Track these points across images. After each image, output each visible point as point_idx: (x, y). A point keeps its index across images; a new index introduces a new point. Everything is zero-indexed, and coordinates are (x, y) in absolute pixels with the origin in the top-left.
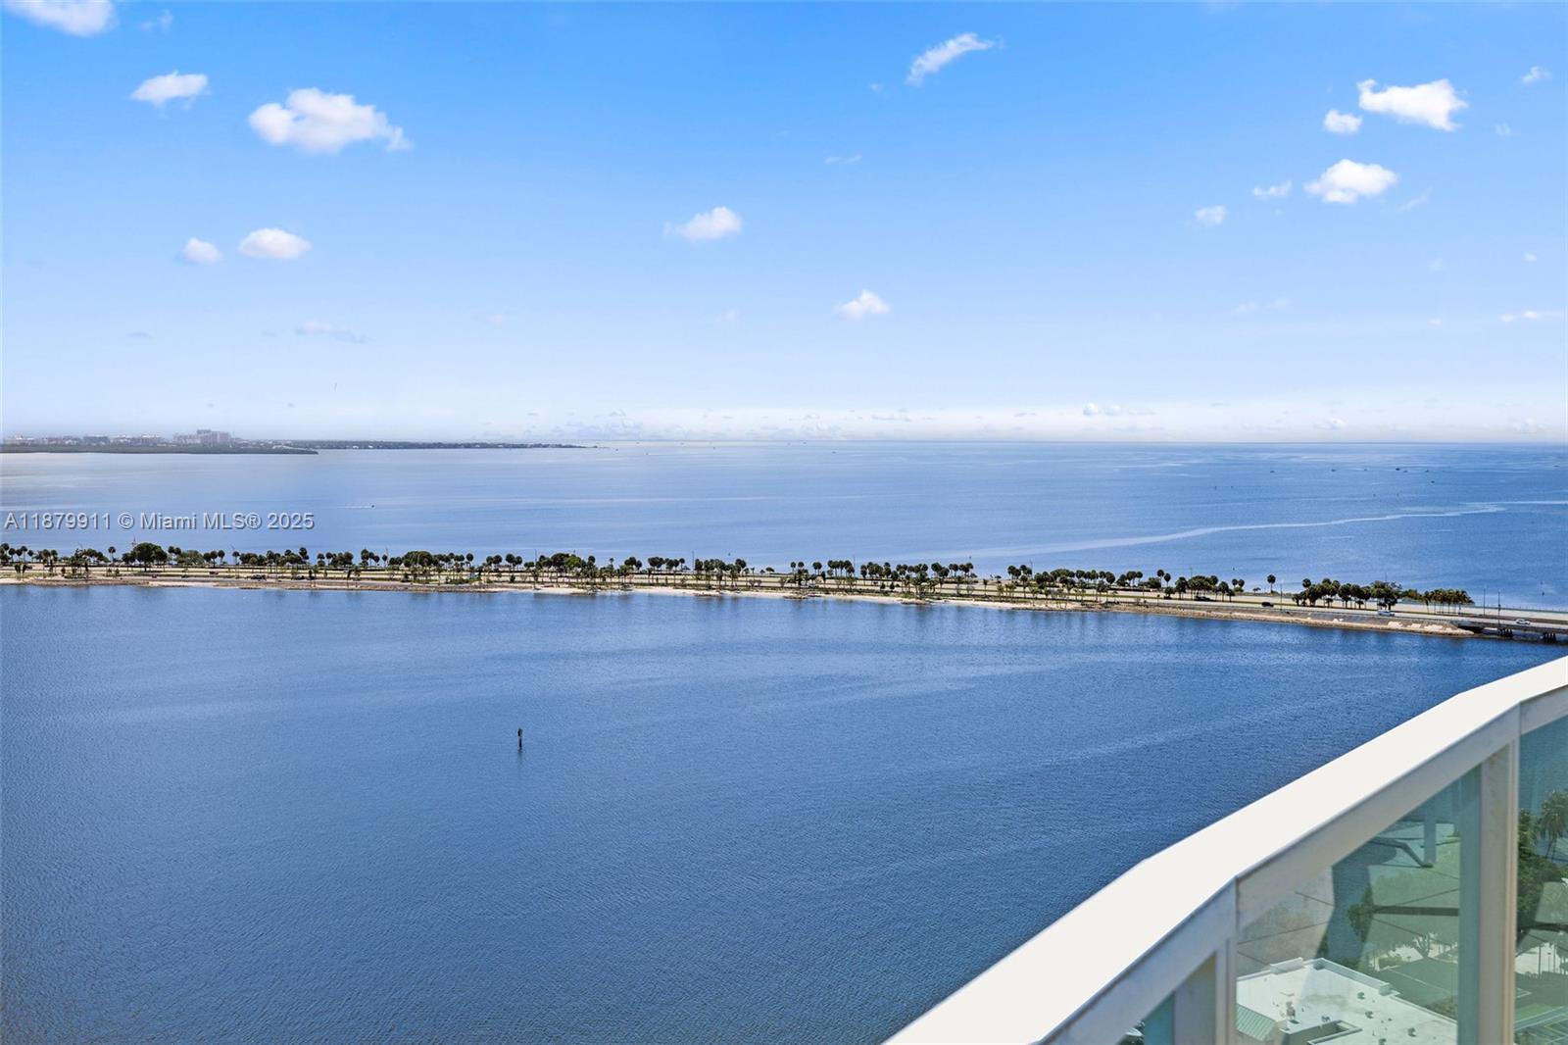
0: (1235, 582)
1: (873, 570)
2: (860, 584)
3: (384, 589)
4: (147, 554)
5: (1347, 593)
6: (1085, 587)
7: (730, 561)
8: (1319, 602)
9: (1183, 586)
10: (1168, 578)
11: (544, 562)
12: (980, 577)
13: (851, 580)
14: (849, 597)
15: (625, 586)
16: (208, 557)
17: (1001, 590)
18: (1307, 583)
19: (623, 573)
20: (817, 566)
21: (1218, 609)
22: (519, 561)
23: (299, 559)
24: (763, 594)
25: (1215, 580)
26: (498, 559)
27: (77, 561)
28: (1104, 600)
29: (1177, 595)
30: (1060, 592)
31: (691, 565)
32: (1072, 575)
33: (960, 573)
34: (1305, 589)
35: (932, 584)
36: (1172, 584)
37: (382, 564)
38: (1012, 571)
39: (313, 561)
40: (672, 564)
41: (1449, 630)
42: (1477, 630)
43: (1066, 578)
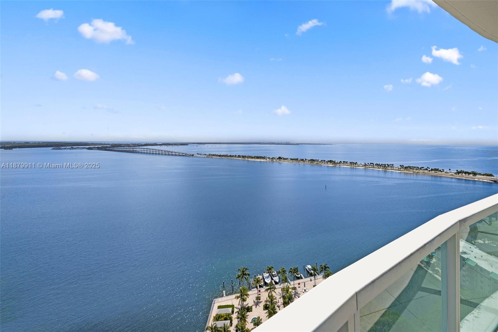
0: (442, 170)
1: (377, 165)
2: (375, 167)
3: (308, 164)
4: (280, 158)
5: (466, 173)
6: (414, 169)
7: (355, 162)
8: (459, 174)
9: (432, 170)
10: (429, 168)
11: (328, 161)
12: (395, 167)
13: (374, 166)
14: (373, 169)
15: (340, 165)
16: (287, 159)
17: (398, 169)
18: (457, 171)
19: (339, 163)
20: (368, 163)
21: (439, 174)
22: (325, 161)
23: (297, 159)
24: (360, 167)
25: (438, 169)
26: (322, 161)
27: (272, 159)
28: (417, 172)
29: (431, 171)
30: (409, 170)
31: (349, 162)
32: (411, 167)
33: (391, 166)
34: (457, 172)
35: (387, 167)
36: (430, 169)
37: (308, 161)
38: (400, 166)
39: (299, 160)
40: (346, 162)
41: (489, 181)
42: (495, 181)
43: (410, 167)
